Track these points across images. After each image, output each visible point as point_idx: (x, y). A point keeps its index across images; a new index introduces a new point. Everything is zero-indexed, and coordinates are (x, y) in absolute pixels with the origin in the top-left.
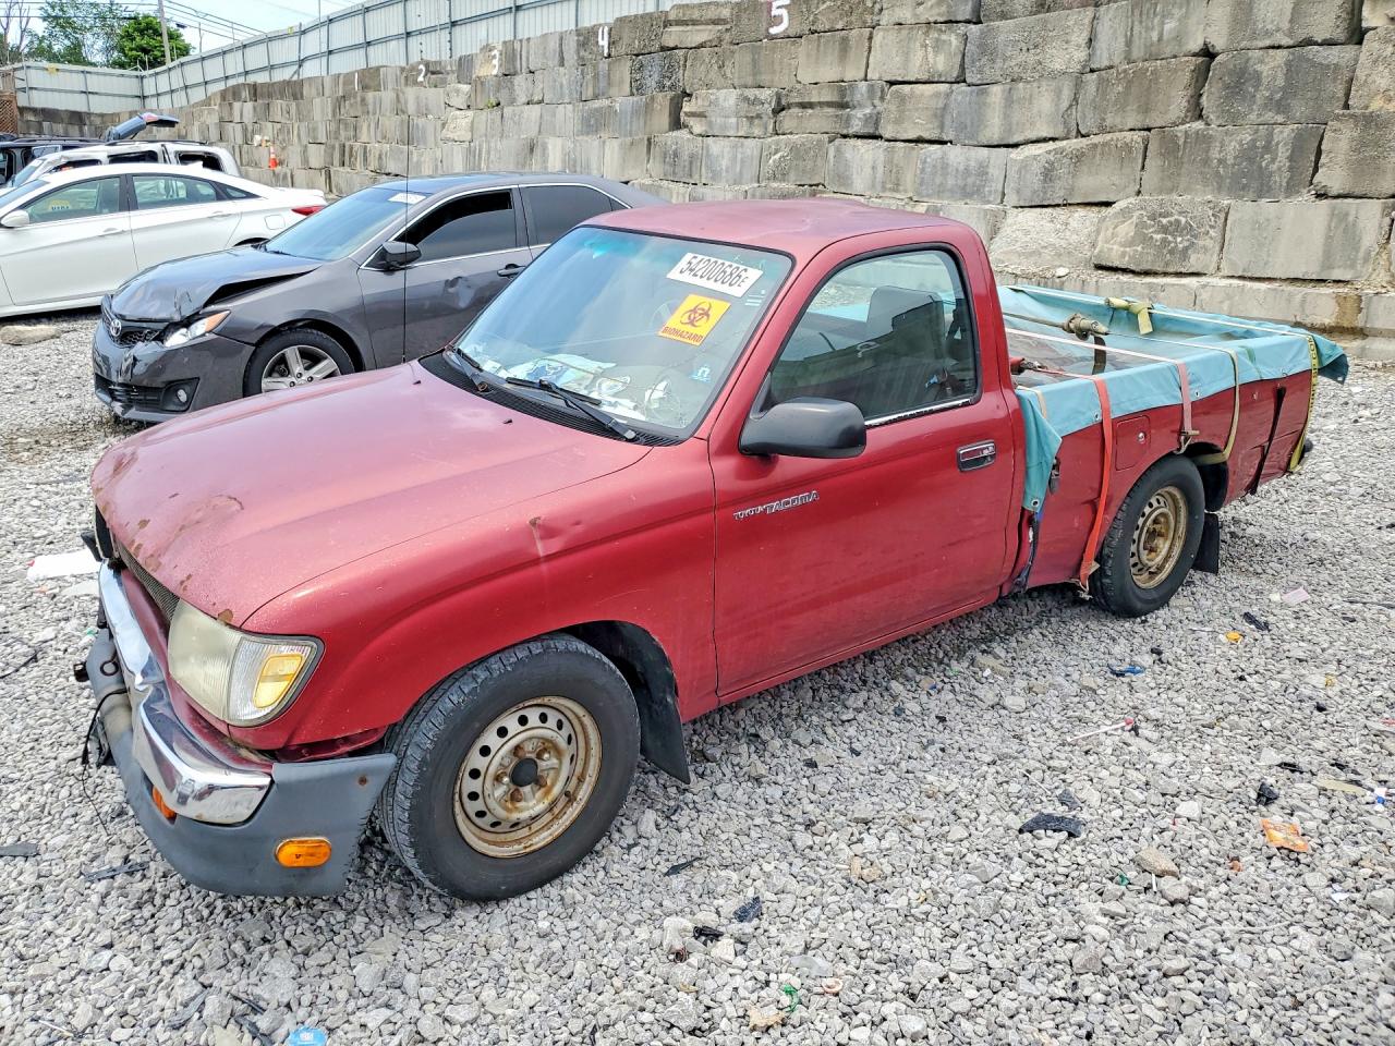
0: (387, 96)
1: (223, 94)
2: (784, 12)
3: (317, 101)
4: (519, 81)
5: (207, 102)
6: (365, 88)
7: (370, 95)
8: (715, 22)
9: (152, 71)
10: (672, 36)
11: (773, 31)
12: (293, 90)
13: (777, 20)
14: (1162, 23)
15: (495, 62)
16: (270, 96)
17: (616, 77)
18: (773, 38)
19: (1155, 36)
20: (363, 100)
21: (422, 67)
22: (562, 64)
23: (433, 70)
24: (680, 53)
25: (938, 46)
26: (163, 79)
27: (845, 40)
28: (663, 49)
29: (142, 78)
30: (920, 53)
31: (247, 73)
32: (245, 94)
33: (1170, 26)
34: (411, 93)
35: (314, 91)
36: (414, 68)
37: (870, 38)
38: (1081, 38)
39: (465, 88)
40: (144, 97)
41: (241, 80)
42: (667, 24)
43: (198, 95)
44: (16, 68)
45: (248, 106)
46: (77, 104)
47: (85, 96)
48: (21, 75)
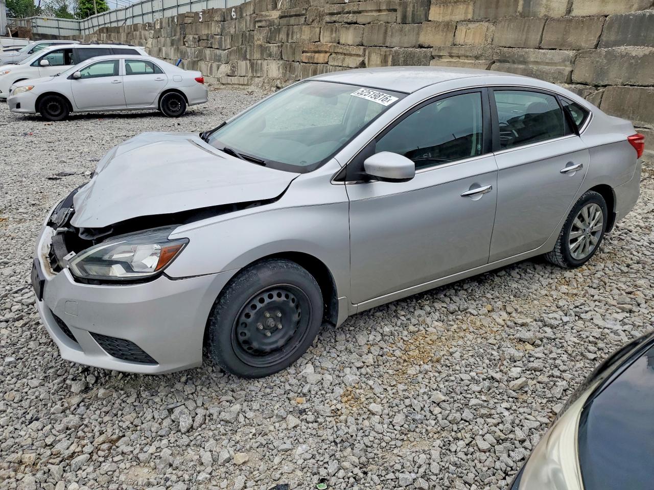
0: (138, 33)
1: (100, 30)
4: (162, 30)
5: (95, 33)
6: (135, 30)
7: (134, 33)
9: (83, 20)
12: (117, 30)
16: (111, 32)
20: (133, 34)
21: (147, 24)
22: (169, 26)
23: (150, 25)
26: (86, 23)
29: (80, 22)
31: (111, 22)
32: (105, 31)
34: (143, 32)
35: (123, 31)
36: (145, 25)
39: (153, 32)
40: (80, 30)
41: (103, 26)
43: (96, 29)
44: (32, 19)
45: (105, 35)
46: (55, 32)
47: (58, 29)
48: (34, 21)
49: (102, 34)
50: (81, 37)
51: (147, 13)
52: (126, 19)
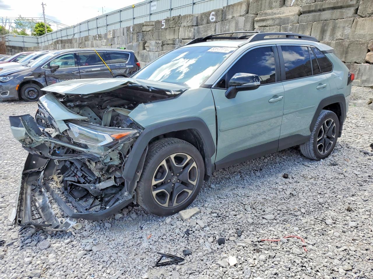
0: (90, 43)
1: (55, 42)
2: (164, 23)
3: (75, 44)
4: (116, 39)
5: (52, 44)
6: (86, 41)
7: (86, 42)
8: (152, 25)
9: (40, 37)
10: (144, 28)
11: (162, 27)
12: (70, 41)
13: (163, 25)
14: (226, 27)
15: (111, 34)
16: (65, 43)
17: (134, 38)
18: (162, 29)
19: (225, 29)
20: (85, 43)
21: (97, 36)
22: (124, 35)
23: (100, 36)
24: (145, 32)
25: (190, 31)
26: (43, 38)
27: (174, 30)
28: (143, 31)
29: (38, 38)
30: (187, 33)
32: (60, 42)
33: (227, 27)
34: (95, 42)
35: (75, 42)
37: (179, 29)
38: (213, 30)
39: (105, 41)
40: (39, 43)
42: (143, 26)
43: (50, 42)
44: (6, 36)
45: (60, 45)
46: (21, 45)
47: (23, 43)
48: (7, 37)
49: (57, 45)
50: (40, 48)
51: (93, 29)
52: (74, 34)
